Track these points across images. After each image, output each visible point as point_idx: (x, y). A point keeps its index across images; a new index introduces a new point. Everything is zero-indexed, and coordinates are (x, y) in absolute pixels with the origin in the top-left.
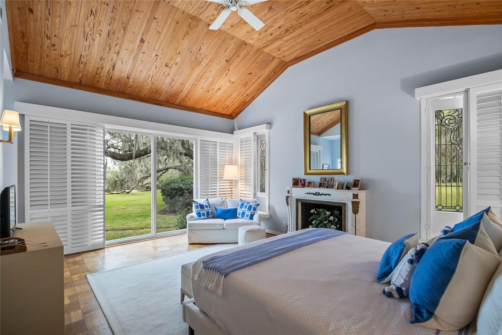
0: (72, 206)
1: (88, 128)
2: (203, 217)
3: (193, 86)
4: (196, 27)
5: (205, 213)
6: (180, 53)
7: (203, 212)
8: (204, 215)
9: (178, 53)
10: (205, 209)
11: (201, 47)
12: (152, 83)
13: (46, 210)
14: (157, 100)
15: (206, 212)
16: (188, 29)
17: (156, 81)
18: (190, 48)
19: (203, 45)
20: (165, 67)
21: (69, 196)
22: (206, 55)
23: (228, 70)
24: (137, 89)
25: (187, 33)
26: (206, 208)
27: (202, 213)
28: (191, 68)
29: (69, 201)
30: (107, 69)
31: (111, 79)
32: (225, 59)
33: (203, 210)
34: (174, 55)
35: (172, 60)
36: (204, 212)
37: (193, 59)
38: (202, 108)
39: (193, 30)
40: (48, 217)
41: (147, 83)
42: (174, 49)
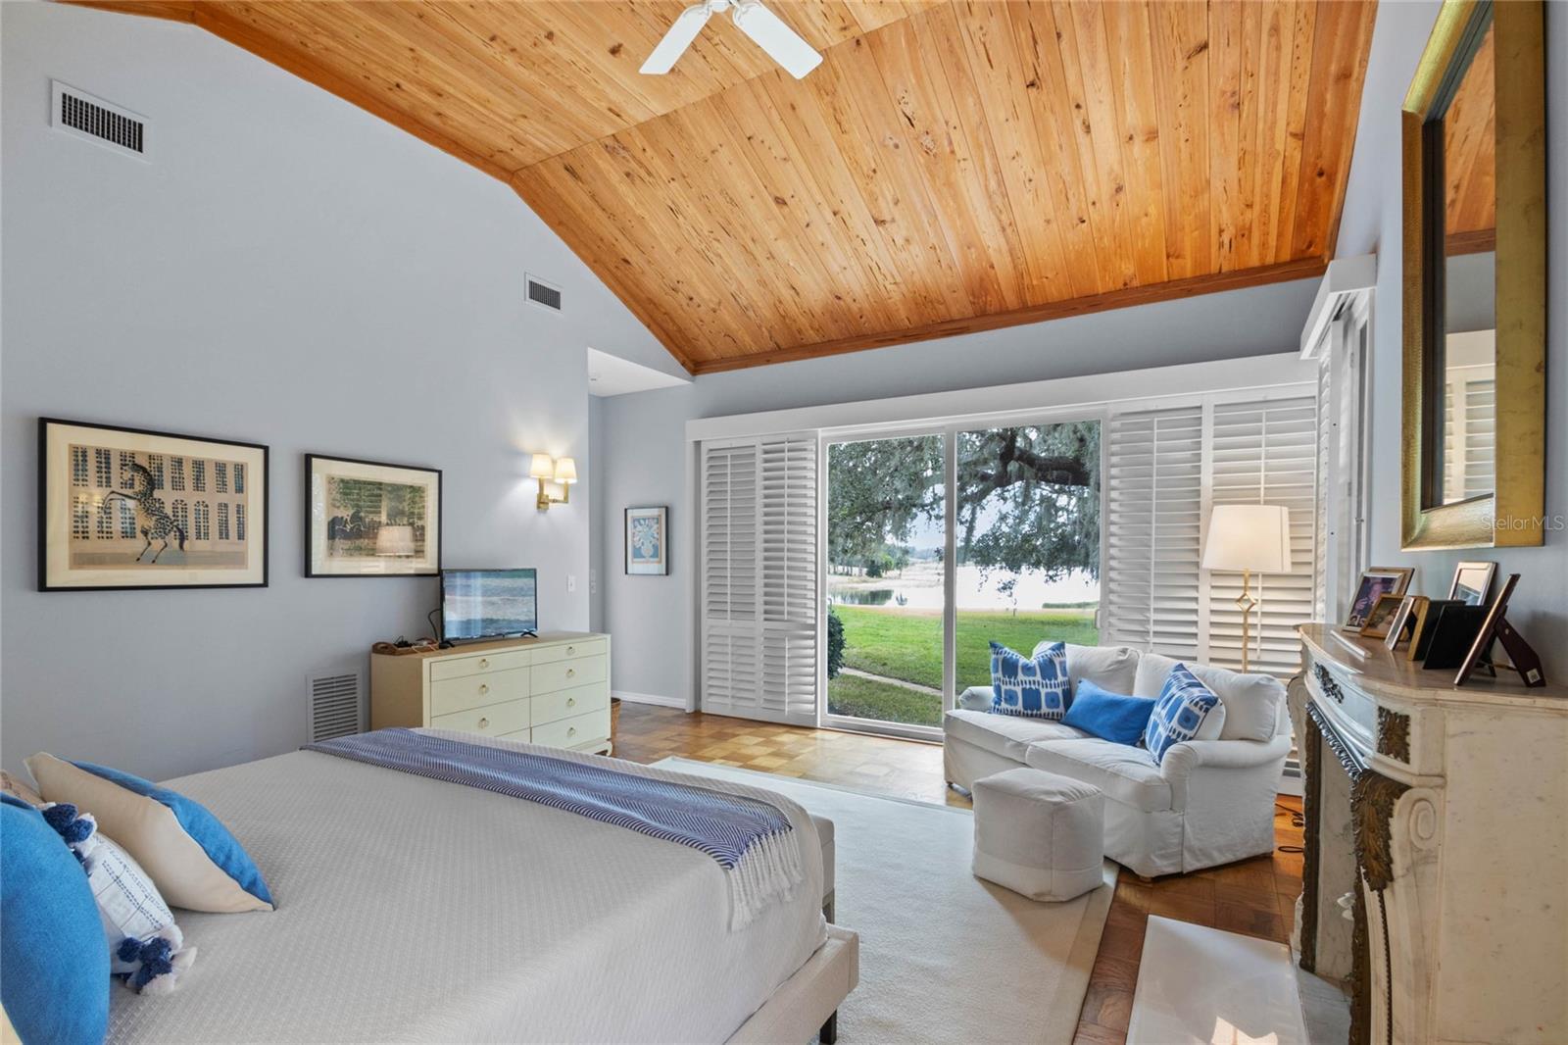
0: (766, 620)
1: (787, 446)
2: (1009, 707)
3: (1009, 231)
4: (838, 78)
5: (1016, 693)
6: (874, 171)
7: (1008, 687)
8: (1011, 698)
9: (872, 174)
10: (1021, 677)
11: (904, 113)
12: (895, 283)
13: (722, 622)
14: (949, 322)
15: (1024, 690)
16: (828, 99)
17: (895, 272)
18: (884, 140)
19: (905, 103)
20: (880, 228)
21: (759, 599)
22: (947, 123)
23: (1075, 111)
24: (880, 314)
25: (835, 109)
26: (1024, 674)
27: (1006, 691)
28: (944, 184)
29: (760, 608)
30: (789, 298)
31: (813, 316)
32: (1019, 83)
33: (1012, 680)
34: (867, 184)
35: (876, 200)
36: (1012, 687)
37: (922, 161)
38: (1125, 284)
39: (839, 89)
40: (727, 637)
41: (882, 287)
42: (853, 171)
